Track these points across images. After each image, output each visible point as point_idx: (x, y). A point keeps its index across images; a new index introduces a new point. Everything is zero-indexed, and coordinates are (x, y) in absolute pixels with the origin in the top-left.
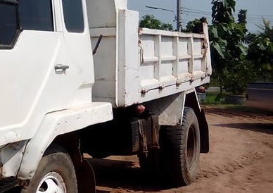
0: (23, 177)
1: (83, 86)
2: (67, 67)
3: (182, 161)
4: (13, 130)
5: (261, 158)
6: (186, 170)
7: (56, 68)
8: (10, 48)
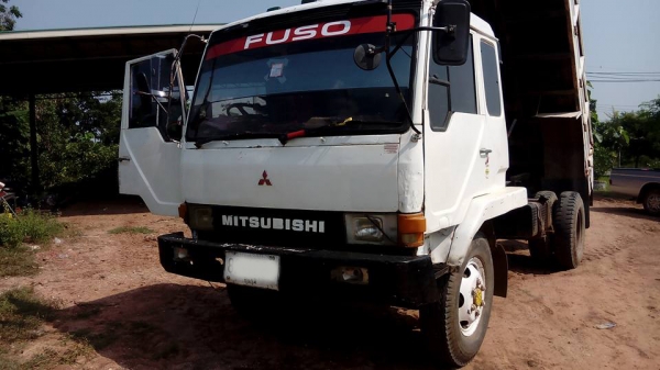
0: (453, 263)
1: (500, 171)
2: (490, 151)
3: (572, 244)
4: (446, 215)
5: (634, 241)
6: (575, 253)
7: (481, 152)
8: (444, 131)
